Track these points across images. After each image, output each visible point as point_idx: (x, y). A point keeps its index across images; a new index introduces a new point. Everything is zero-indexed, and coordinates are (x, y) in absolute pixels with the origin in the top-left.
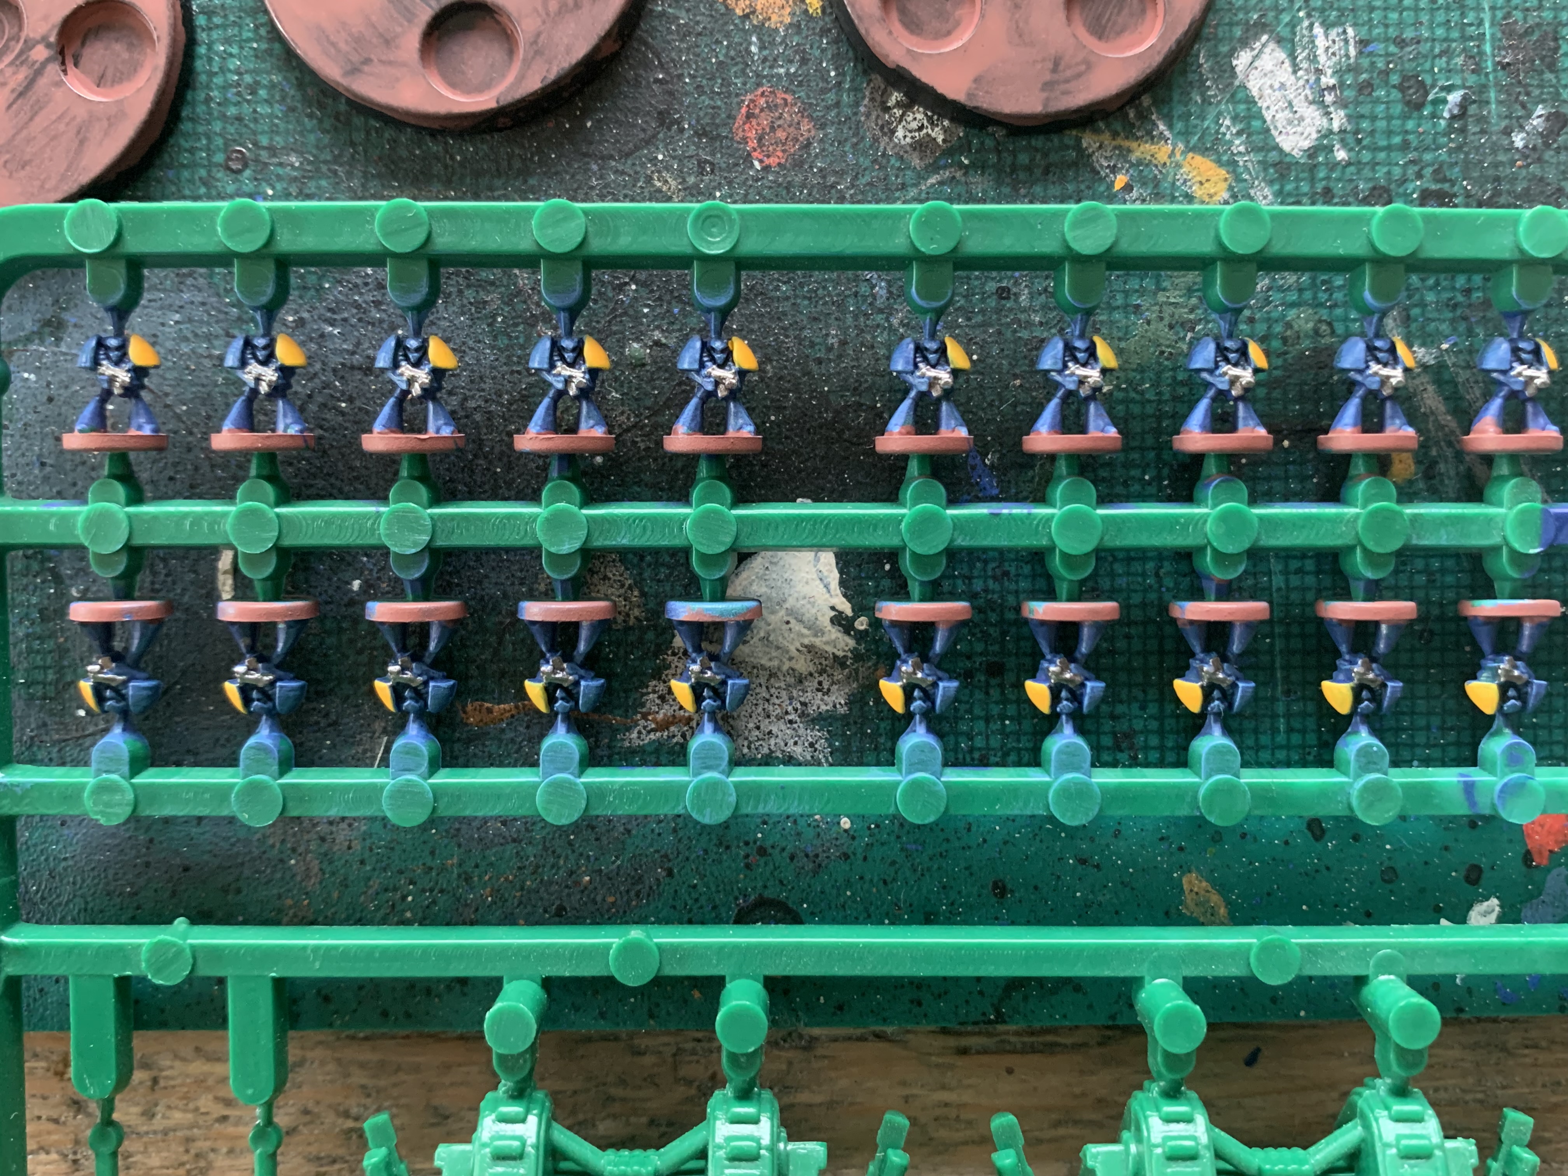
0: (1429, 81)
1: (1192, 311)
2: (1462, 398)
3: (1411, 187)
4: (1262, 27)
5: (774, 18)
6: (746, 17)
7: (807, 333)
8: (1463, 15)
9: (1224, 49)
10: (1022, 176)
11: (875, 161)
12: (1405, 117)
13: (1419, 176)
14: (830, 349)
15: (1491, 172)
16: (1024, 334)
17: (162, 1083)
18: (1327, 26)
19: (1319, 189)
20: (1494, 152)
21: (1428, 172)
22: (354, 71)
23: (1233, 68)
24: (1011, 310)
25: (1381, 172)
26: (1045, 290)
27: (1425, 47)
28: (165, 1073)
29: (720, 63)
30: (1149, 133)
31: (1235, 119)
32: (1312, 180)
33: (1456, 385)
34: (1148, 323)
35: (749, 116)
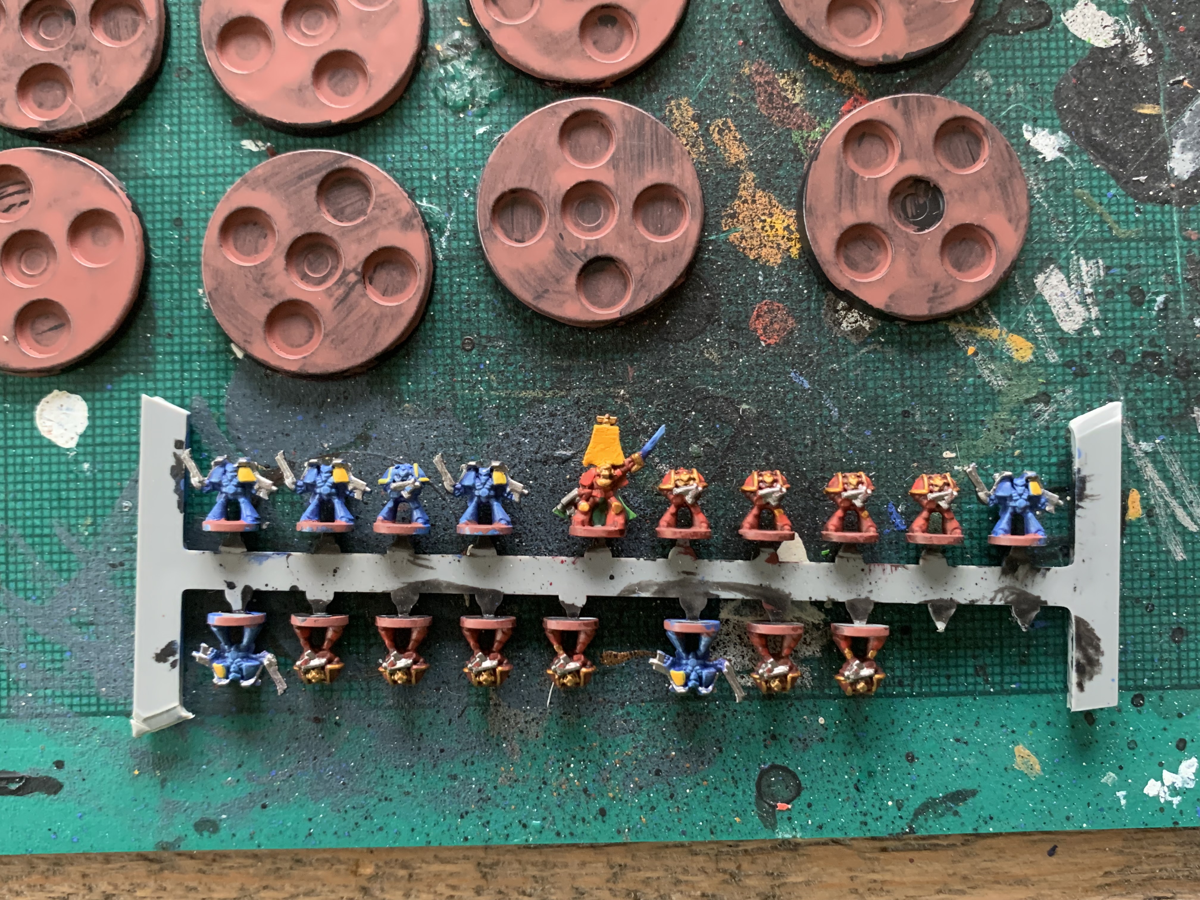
0: (1145, 288)
1: (1014, 423)
2: (1168, 471)
3: (1136, 350)
4: (1050, 260)
5: (772, 260)
6: (756, 260)
7: (793, 437)
8: (1164, 252)
9: (1029, 273)
10: (915, 348)
11: (831, 340)
12: (1132, 310)
13: (1141, 344)
14: (806, 446)
15: (1183, 341)
16: (918, 437)
17: (414, 877)
18: (1087, 258)
19: (1084, 351)
20: (1184, 330)
21: (1146, 341)
22: (539, 297)
23: (1034, 284)
24: (910, 424)
25: (1119, 342)
26: (930, 412)
27: (1143, 270)
28: (417, 871)
29: (741, 287)
30: (987, 323)
31: (1036, 313)
32: (1081, 348)
33: (1164, 463)
34: (989, 430)
35: (758, 316)
